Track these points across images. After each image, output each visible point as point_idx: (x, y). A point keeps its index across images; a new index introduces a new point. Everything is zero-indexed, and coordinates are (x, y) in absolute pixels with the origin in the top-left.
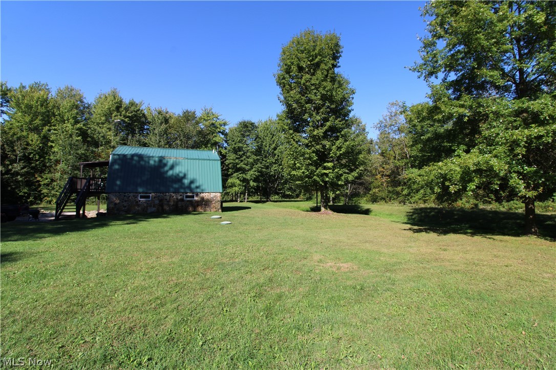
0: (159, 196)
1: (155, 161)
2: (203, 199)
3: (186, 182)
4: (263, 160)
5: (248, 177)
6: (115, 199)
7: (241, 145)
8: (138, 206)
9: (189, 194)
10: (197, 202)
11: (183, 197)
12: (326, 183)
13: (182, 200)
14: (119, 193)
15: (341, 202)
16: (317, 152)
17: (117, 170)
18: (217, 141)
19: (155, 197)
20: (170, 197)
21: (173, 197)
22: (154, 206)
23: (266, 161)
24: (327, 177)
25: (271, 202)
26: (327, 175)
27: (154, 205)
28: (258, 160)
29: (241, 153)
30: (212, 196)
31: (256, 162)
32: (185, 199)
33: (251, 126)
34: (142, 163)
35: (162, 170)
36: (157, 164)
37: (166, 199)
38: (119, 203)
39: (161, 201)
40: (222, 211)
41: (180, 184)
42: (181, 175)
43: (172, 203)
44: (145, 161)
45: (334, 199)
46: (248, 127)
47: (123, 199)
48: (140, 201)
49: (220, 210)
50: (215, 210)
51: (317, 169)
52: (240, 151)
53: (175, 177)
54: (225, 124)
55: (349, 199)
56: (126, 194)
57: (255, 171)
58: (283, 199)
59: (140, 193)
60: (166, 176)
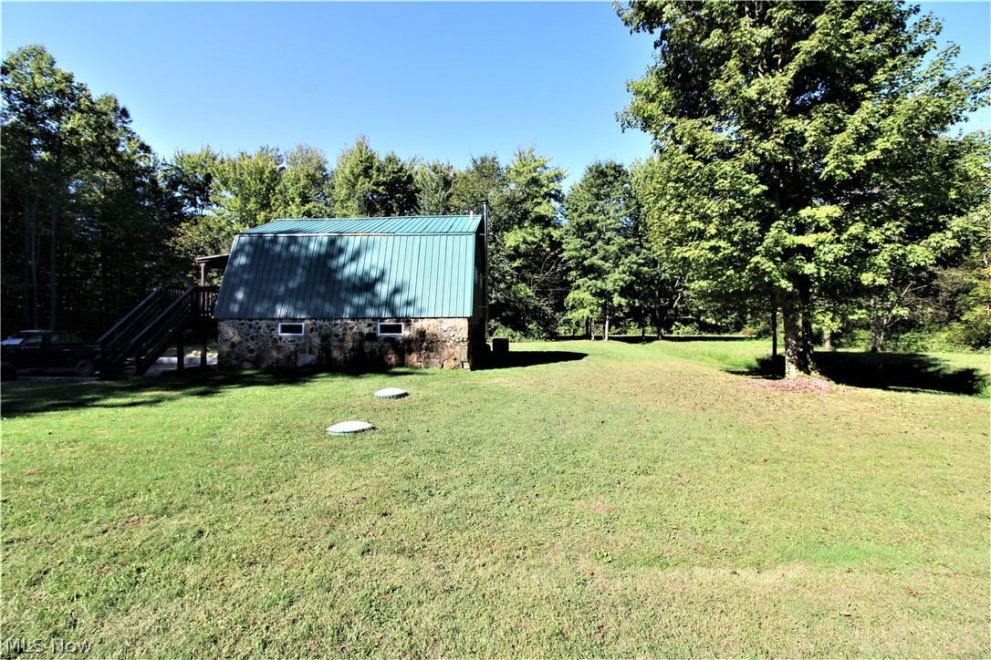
0: (321, 327)
1: (321, 244)
2: (422, 333)
3: (383, 290)
4: (642, 246)
5: (609, 286)
6: (231, 334)
7: (591, 217)
8: (279, 349)
9: (387, 322)
10: (408, 341)
11: (375, 329)
12: (801, 281)
13: (372, 337)
14: (240, 320)
15: (859, 343)
16: (765, 169)
17: (243, 267)
18: (542, 212)
19: (312, 330)
20: (345, 329)
21: (351, 328)
22: (311, 352)
23: (649, 249)
24: (809, 261)
25: (664, 341)
26: (808, 253)
27: (310, 349)
28: (631, 247)
29: (592, 235)
30: (445, 327)
31: (624, 251)
32: (379, 334)
33: (613, 172)
34: (293, 248)
35: (334, 264)
36: (323, 250)
37: (337, 335)
38: (240, 343)
39: (325, 338)
40: (473, 368)
41: (369, 296)
42: (374, 274)
43: (349, 344)
44: (301, 246)
45: (834, 336)
46: (606, 176)
47: (248, 334)
48: (281, 338)
49: (467, 366)
50: (452, 363)
51: (765, 228)
52: (591, 230)
53: (361, 279)
54: (558, 177)
55: (887, 338)
56: (253, 322)
57: (624, 272)
58: (704, 335)
59: (281, 320)
60: (339, 277)
